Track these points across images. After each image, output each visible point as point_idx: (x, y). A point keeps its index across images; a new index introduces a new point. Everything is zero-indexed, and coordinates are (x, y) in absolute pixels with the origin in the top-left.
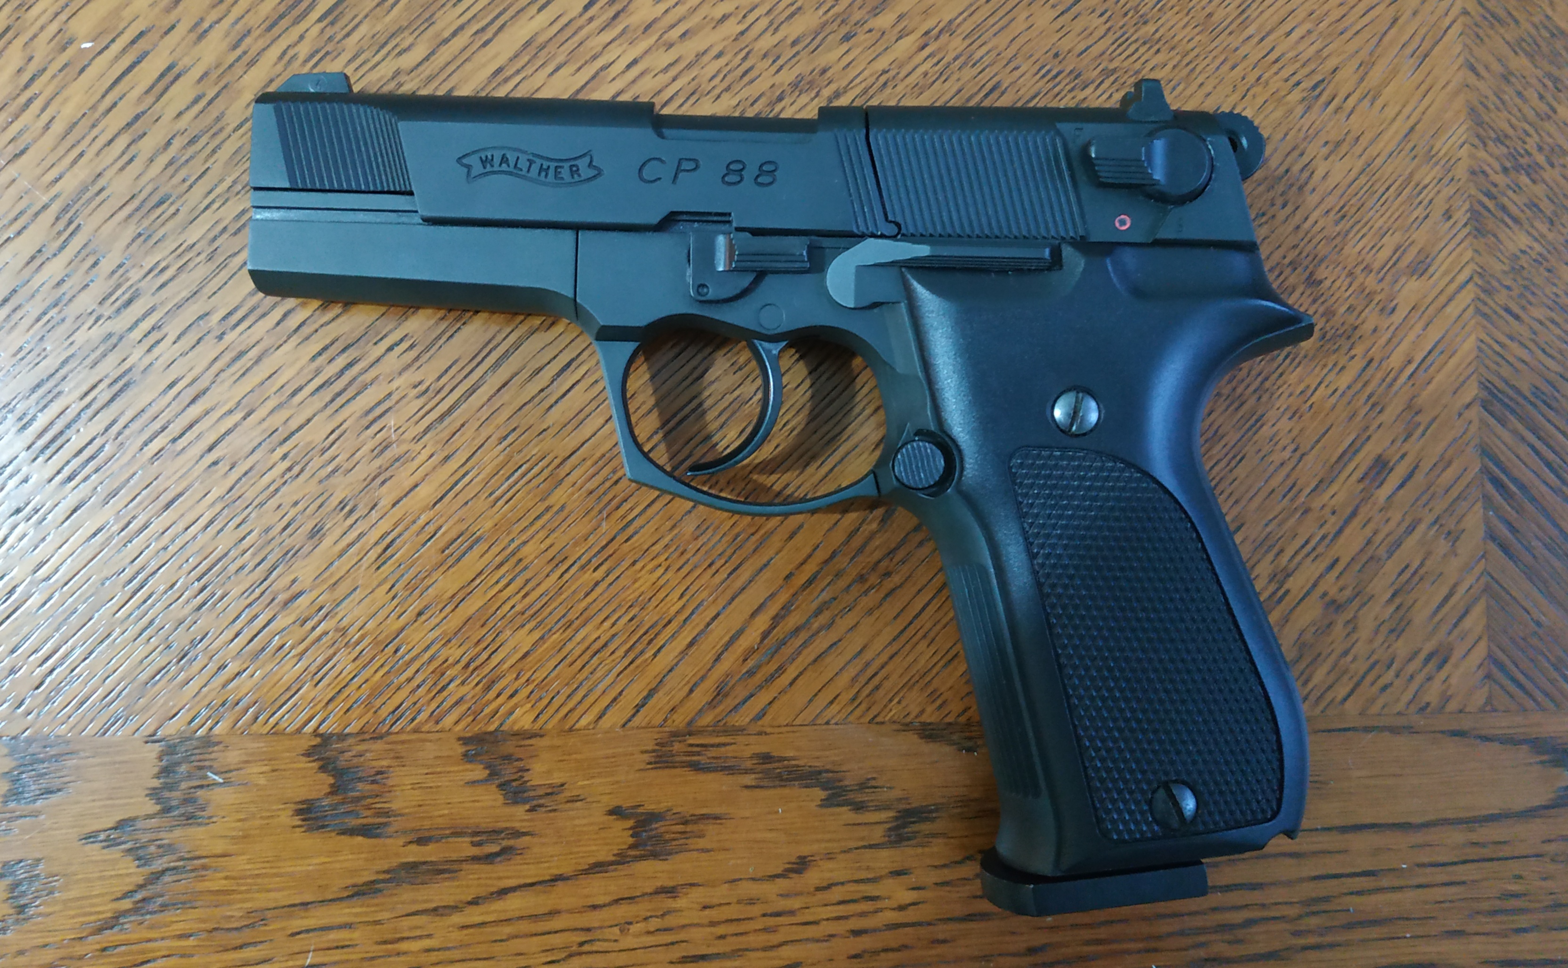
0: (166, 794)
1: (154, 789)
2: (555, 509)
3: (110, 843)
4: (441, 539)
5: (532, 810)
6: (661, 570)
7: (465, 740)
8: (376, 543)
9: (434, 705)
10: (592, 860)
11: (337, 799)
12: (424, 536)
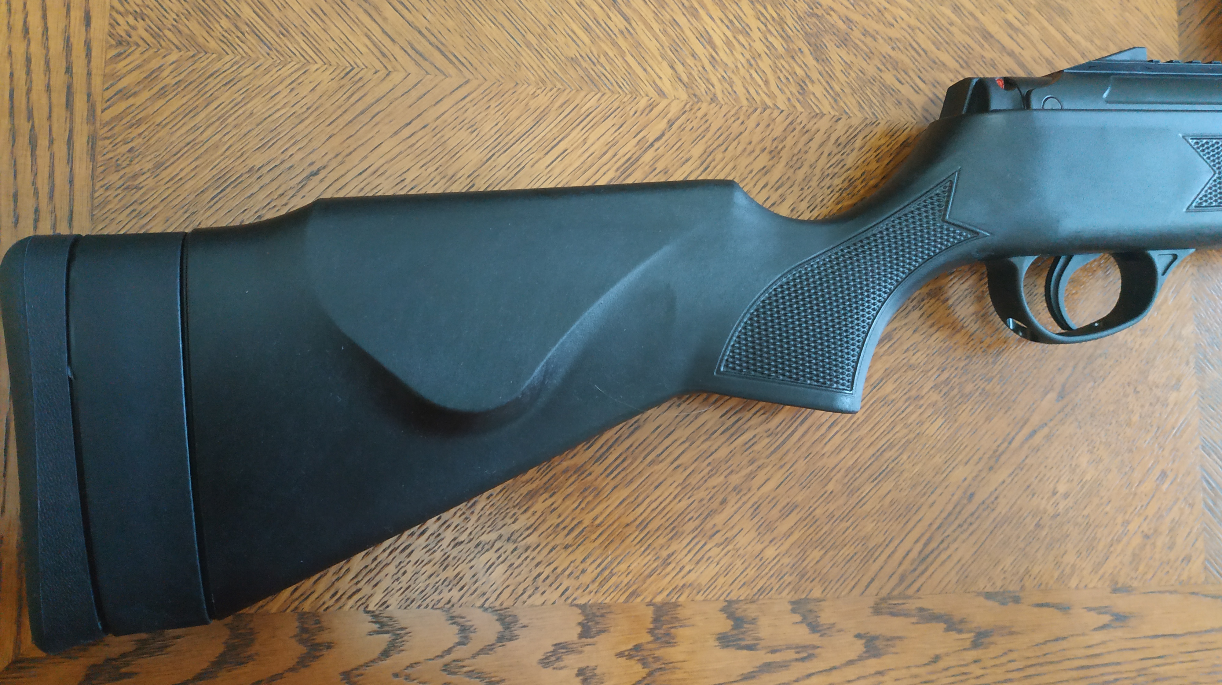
0: (656, 631)
1: (651, 629)
2: (829, 492)
3: (630, 657)
4: (779, 507)
5: (821, 636)
6: (875, 522)
7: (792, 603)
8: (751, 507)
9: (777, 586)
10: (848, 659)
11: (735, 632)
12: (772, 504)
